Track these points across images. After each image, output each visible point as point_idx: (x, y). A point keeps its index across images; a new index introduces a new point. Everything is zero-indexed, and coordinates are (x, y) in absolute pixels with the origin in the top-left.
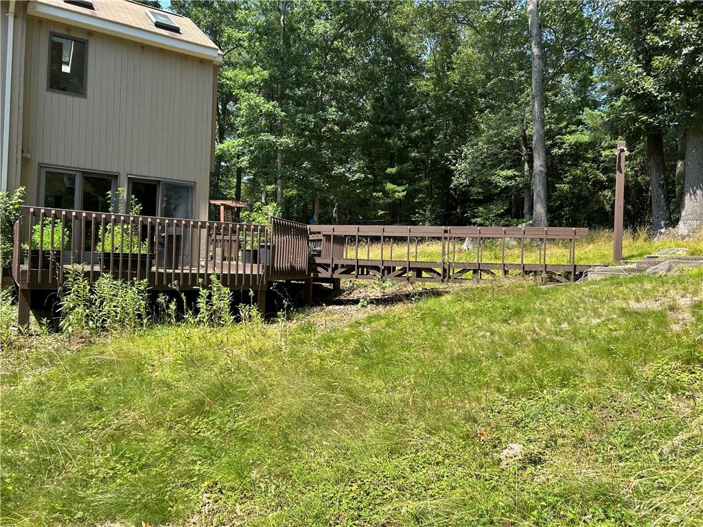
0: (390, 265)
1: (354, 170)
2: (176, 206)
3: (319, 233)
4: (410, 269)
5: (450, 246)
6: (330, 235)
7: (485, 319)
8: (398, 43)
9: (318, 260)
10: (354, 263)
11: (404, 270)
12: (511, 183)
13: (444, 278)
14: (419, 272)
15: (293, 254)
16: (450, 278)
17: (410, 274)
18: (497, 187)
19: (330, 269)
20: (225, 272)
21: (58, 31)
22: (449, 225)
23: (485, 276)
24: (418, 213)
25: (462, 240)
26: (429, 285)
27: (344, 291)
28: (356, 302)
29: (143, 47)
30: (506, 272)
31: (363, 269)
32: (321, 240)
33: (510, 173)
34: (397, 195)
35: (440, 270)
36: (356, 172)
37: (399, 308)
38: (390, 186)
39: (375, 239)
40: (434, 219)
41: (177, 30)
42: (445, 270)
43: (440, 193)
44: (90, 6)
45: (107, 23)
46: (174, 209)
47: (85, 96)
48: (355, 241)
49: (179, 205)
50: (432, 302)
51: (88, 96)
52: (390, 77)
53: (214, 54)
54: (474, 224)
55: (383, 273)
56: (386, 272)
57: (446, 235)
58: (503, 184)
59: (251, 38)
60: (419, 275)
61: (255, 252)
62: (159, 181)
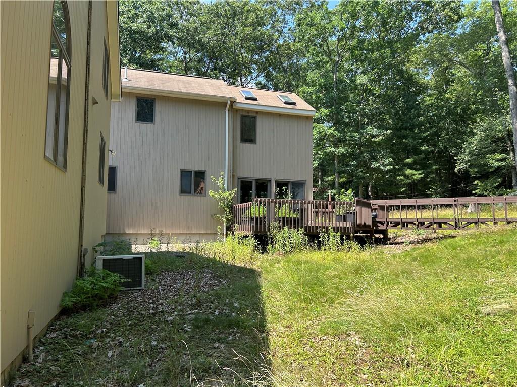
0: (422, 221)
1: (385, 164)
2: (297, 194)
3: (376, 204)
4: (435, 223)
5: (458, 210)
6: (384, 206)
7: (482, 246)
8: (408, 74)
9: (378, 220)
10: (400, 221)
11: (431, 224)
12: (502, 164)
13: (456, 227)
14: (440, 224)
15: (364, 217)
16: (460, 227)
17: (435, 226)
18: (492, 167)
19: (385, 225)
20: (334, 226)
21: (244, 114)
22: (457, 197)
23: (483, 226)
24: (431, 188)
25: (466, 206)
26: (446, 233)
27: (391, 239)
28: (402, 243)
29: (280, 115)
30: (496, 223)
31: (405, 224)
32: (377, 209)
33: (501, 156)
34: (415, 177)
35: (453, 224)
36: (387, 165)
37: (429, 245)
38: (409, 172)
39: (409, 207)
40: (444, 192)
41: (294, 104)
42: (456, 223)
43: (446, 173)
44: (255, 99)
45: (265, 107)
46: (297, 195)
47: (256, 144)
48: (399, 208)
49: (299, 193)
50: (450, 240)
51: (257, 143)
52: (404, 98)
53: (314, 113)
54: (474, 195)
55: (418, 226)
56: (420, 225)
57: (456, 203)
58: (496, 164)
59: (317, 92)
60: (440, 226)
61: (344, 216)
62: (289, 182)
